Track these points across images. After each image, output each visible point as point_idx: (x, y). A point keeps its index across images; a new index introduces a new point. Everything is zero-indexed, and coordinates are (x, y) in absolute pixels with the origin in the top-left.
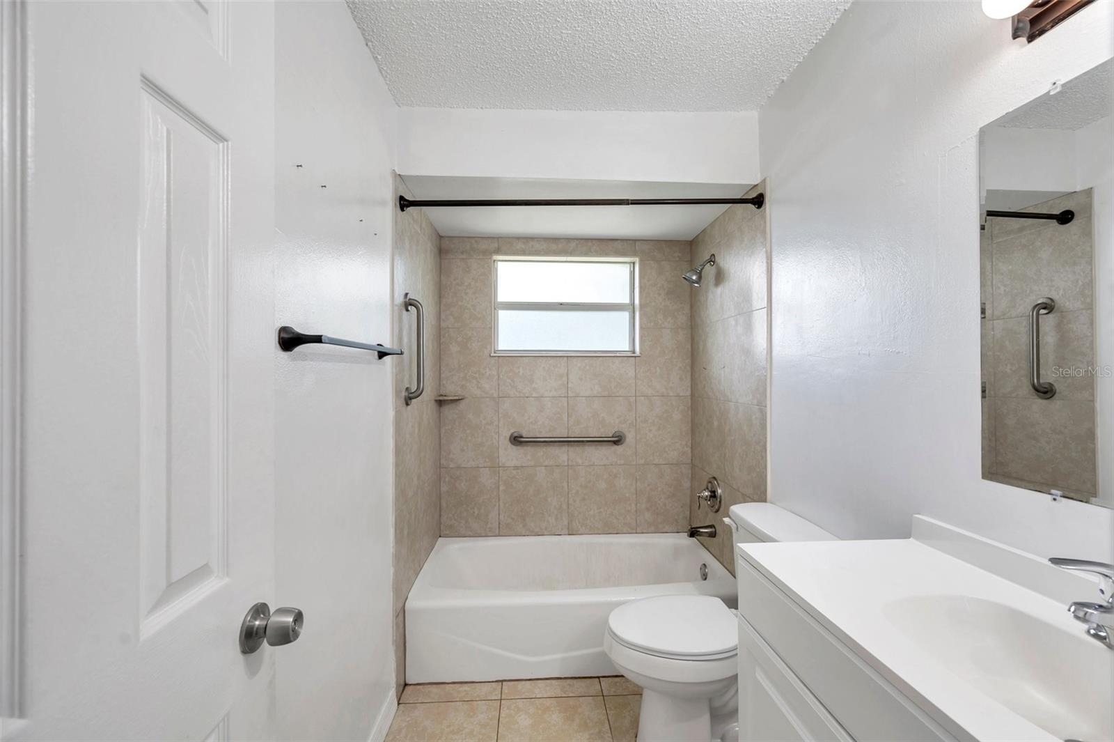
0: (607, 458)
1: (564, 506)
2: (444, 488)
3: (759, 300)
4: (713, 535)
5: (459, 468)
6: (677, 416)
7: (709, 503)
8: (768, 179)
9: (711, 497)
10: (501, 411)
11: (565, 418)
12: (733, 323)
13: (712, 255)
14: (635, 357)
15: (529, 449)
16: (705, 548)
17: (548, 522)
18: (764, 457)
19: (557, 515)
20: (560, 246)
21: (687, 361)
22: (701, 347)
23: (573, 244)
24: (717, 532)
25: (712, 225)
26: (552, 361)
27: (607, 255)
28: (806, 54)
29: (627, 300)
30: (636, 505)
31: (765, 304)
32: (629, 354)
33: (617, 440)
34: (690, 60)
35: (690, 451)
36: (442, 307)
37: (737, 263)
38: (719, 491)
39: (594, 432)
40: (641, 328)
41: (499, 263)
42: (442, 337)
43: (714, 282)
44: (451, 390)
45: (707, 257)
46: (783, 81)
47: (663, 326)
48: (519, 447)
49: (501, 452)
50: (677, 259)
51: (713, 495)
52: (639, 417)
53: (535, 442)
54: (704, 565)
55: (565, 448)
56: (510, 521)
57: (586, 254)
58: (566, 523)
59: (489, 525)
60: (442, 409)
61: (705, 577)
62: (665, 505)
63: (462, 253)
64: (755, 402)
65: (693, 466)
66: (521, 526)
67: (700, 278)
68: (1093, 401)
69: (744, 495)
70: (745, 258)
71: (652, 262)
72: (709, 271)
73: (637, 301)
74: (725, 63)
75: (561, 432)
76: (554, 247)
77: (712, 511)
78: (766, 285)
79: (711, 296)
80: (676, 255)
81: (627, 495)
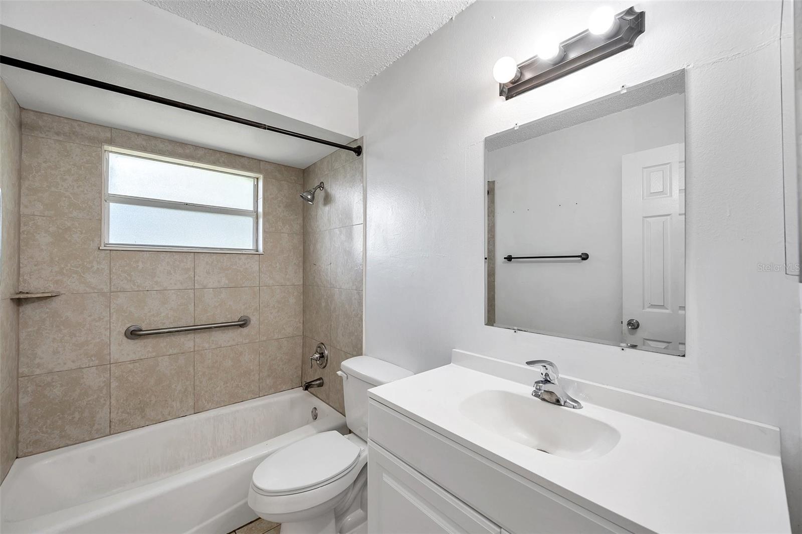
0: (234, 340)
1: (190, 389)
2: (24, 400)
3: (358, 218)
4: (321, 385)
5: (51, 372)
6: (292, 300)
7: (318, 362)
8: (364, 138)
9: (320, 357)
10: (113, 306)
11: (191, 307)
12: (338, 233)
13: (321, 183)
14: (259, 254)
15: (150, 342)
16: (314, 395)
17: (172, 407)
18: (361, 326)
19: (182, 399)
20: (188, 151)
21: (300, 259)
22: (312, 250)
23: (200, 153)
24: (324, 382)
25: (322, 160)
26: (177, 256)
27: (234, 167)
28: (391, 63)
29: (251, 208)
30: (259, 374)
31: (362, 221)
32: (253, 252)
33: (243, 323)
34: (321, 33)
35: (302, 326)
36: (24, 190)
37: (341, 191)
38: (326, 352)
39: (221, 319)
40: (264, 231)
41: (110, 154)
42: (22, 225)
43: (323, 203)
44: (35, 285)
45: (317, 184)
46: (376, 75)
47: (282, 231)
48: (136, 341)
49: (114, 348)
50: (294, 181)
51: (322, 356)
52: (262, 303)
53: (157, 334)
54: (315, 408)
55: (191, 336)
56: (125, 416)
57: (214, 163)
58: (192, 404)
59: (96, 427)
60: (21, 309)
61: (315, 417)
62: (283, 369)
63: (58, 134)
64: (354, 287)
65: (304, 337)
66: (139, 418)
67: (313, 197)
68: (494, 282)
69: (346, 353)
70: (348, 189)
71: (274, 180)
72: (320, 194)
73: (260, 210)
74: (344, 46)
75: (186, 321)
76: (180, 150)
77: (320, 368)
78: (363, 208)
79: (320, 212)
80: (292, 178)
81: (251, 368)
